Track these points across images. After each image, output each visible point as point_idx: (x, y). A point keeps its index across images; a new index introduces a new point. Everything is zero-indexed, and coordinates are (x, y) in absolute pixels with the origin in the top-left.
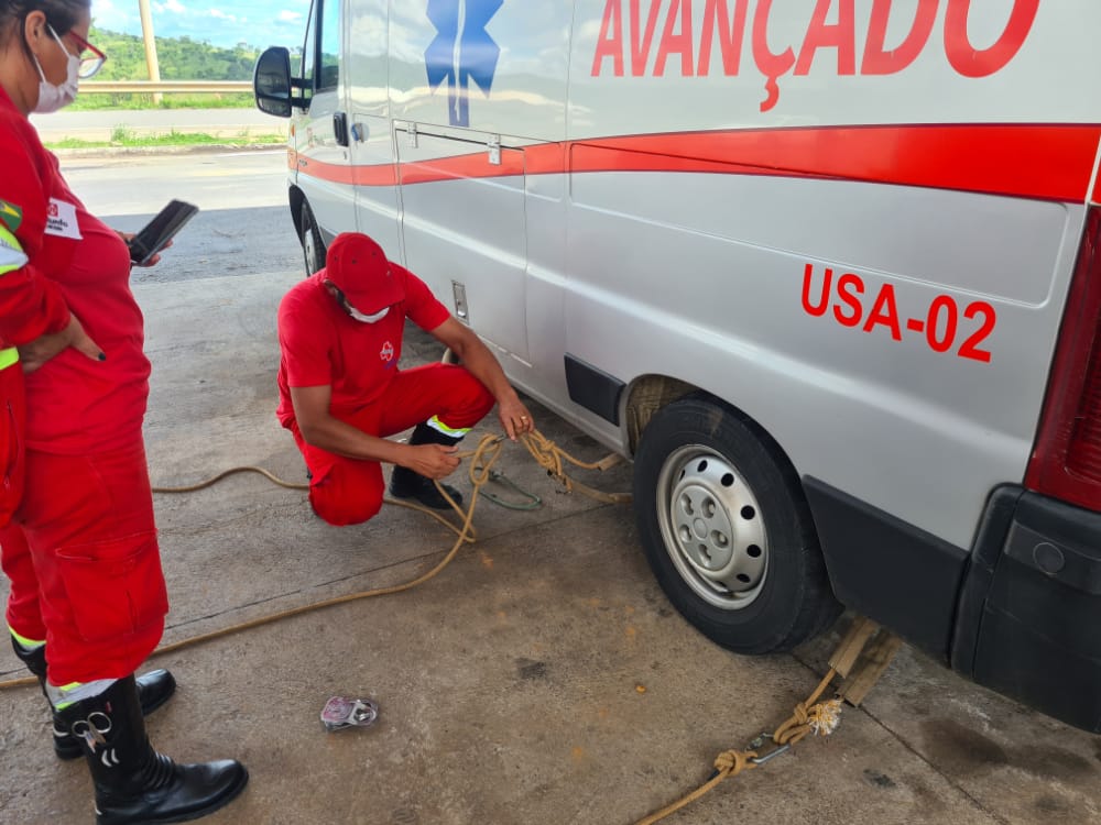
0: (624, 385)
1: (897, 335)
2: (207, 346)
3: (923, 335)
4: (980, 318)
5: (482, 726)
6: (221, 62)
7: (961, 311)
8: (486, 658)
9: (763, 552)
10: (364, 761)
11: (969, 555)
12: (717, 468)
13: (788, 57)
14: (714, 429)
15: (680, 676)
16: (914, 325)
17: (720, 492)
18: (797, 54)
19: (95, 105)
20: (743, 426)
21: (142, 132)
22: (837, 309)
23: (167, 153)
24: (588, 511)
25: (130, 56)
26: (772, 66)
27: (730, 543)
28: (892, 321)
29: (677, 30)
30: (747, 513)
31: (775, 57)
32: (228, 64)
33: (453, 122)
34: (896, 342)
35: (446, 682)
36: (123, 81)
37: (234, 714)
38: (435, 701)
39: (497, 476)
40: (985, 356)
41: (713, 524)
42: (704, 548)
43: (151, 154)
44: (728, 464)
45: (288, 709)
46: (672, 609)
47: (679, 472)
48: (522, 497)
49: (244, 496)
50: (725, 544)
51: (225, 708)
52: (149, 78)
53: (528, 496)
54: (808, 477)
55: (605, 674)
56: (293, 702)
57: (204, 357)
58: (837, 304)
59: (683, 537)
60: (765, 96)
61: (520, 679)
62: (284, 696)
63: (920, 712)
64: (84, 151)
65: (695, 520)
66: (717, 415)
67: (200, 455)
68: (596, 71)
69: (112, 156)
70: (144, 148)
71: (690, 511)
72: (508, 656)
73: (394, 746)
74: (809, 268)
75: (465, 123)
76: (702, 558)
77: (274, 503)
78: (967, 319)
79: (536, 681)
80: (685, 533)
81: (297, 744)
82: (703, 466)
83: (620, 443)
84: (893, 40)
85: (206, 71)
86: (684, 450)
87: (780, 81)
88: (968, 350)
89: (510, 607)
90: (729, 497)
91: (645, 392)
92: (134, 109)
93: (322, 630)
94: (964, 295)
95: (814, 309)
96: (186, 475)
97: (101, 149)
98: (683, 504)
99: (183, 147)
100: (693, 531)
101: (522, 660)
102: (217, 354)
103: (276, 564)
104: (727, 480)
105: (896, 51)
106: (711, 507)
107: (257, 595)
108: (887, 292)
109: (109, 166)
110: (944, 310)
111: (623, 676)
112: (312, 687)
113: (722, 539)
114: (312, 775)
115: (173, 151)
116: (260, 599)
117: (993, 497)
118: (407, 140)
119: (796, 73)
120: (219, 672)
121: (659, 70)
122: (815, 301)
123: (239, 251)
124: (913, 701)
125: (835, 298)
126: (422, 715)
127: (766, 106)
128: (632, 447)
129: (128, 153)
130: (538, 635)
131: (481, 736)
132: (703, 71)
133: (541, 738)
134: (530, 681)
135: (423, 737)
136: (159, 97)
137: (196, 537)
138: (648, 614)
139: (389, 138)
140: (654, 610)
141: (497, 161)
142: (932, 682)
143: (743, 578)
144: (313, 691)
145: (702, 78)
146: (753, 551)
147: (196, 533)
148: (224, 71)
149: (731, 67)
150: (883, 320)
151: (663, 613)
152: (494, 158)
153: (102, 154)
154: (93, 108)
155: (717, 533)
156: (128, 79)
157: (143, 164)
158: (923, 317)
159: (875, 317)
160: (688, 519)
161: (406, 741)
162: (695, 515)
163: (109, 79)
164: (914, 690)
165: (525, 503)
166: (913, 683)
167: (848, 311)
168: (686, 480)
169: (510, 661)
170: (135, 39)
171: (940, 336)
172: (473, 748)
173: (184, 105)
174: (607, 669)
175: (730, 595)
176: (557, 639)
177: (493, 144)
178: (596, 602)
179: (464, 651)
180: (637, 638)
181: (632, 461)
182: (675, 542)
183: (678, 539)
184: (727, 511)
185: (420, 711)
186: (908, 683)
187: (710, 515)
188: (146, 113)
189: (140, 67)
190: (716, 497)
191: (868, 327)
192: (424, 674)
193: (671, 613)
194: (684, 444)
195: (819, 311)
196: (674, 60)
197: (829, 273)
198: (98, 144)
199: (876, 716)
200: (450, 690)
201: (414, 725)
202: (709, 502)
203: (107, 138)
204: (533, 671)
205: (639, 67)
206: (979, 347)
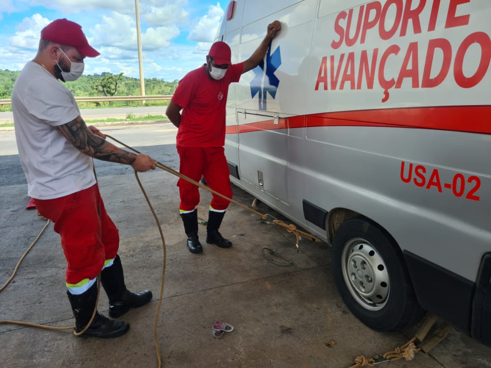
0: (327, 212)
1: (440, 190)
2: (160, 197)
3: (451, 190)
4: (474, 182)
5: (264, 351)
6: (168, 87)
7: (466, 180)
8: (267, 324)
9: (388, 286)
10: (217, 360)
11: (475, 284)
12: (367, 248)
13: (392, 82)
14: (365, 231)
15: (351, 339)
16: (447, 186)
17: (368, 258)
18: (396, 80)
19: (120, 105)
20: (378, 230)
21: (137, 115)
22: (415, 180)
23: (147, 124)
24: (312, 268)
25: (134, 86)
26: (386, 85)
27: (373, 280)
28: (438, 184)
29: (349, 72)
30: (380, 268)
31: (387, 82)
32: (170, 88)
33: (260, 109)
34: (440, 193)
35: (250, 332)
36: (130, 96)
37: (168, 337)
38: (245, 340)
39: (274, 252)
40: (477, 198)
41: (366, 272)
42: (362, 283)
43: (141, 124)
44: (371, 246)
45: (188, 337)
46: (348, 311)
47: (351, 250)
48: (283, 261)
49: (173, 255)
50: (371, 281)
51: (164, 335)
52: (141, 95)
53: (287, 261)
54: (405, 250)
55: (317, 335)
56: (189, 334)
57: (158, 201)
58: (415, 177)
59: (353, 278)
60: (384, 96)
61: (281, 334)
62: (186, 332)
63: (463, 363)
64: (116, 123)
65: (358, 270)
66: (367, 225)
67: (156, 239)
68: (317, 88)
69: (126, 125)
70: (138, 122)
71: (356, 267)
72: (276, 325)
73: (229, 355)
74: (403, 163)
75: (265, 109)
76: (361, 288)
77: (184, 258)
78: (469, 183)
79: (288, 335)
80: (353, 276)
81: (191, 351)
82: (361, 247)
83: (326, 238)
84: (434, 75)
85: (162, 91)
86: (353, 241)
87: (389, 91)
88: (470, 196)
89: (278, 305)
90: (372, 260)
91: (337, 216)
92: (134, 106)
93: (201, 308)
94: (467, 173)
95: (406, 180)
96: (151, 246)
97: (122, 122)
98: (353, 263)
99: (152, 121)
100: (357, 276)
101: (282, 327)
102: (163, 200)
103: (184, 282)
104: (372, 253)
105: (435, 78)
106: (365, 265)
107: (177, 293)
108: (435, 172)
109: (124, 129)
110: (459, 180)
111: (325, 336)
112: (197, 330)
113: (370, 279)
114: (196, 363)
115: (149, 122)
116: (178, 294)
117: (484, 259)
118: (241, 116)
119: (396, 87)
120: (162, 321)
121: (342, 87)
122: (406, 176)
123: (172, 161)
124: (460, 358)
125: (414, 175)
126: (241, 344)
127: (384, 100)
128: (331, 239)
129: (132, 123)
130: (289, 317)
131: (264, 355)
132: (359, 87)
133: (289, 358)
134: (285, 335)
135: (241, 353)
136: (144, 102)
137: (154, 269)
138: (338, 312)
139: (235, 115)
140: (340, 311)
141: (277, 124)
142: (469, 350)
143: (379, 297)
144: (197, 331)
145: (359, 90)
146: (383, 284)
147: (154, 268)
148: (169, 91)
149: (370, 85)
150: (434, 184)
151: (344, 312)
152: (276, 122)
153: (123, 124)
154: (119, 107)
155: (367, 276)
156: (132, 95)
157: (138, 128)
158: (451, 182)
159: (431, 183)
160: (355, 270)
161: (234, 354)
162: (358, 268)
163: (124, 96)
164: (460, 353)
165: (285, 264)
166: (460, 350)
167: (420, 180)
168: (354, 253)
169: (277, 326)
170: (136, 79)
171: (458, 190)
172: (261, 359)
173: (153, 105)
174: (319, 333)
175: (374, 305)
176: (297, 319)
177: (276, 117)
178: (315, 306)
179: (258, 321)
180: (333, 322)
181: (331, 246)
182: (350, 280)
183: (351, 279)
184: (371, 267)
185: (240, 343)
186: (458, 350)
187: (364, 268)
188: (139, 108)
189: (137, 90)
190: (367, 260)
191: (428, 187)
192: (241, 328)
193: (348, 313)
194: (352, 237)
195: (408, 181)
196: (348, 84)
197: (411, 165)
198: (121, 120)
199: (441, 363)
200: (252, 336)
201: (237, 348)
202: (364, 263)
203: (124, 117)
204: (287, 331)
205: (334, 86)
206: (475, 194)
